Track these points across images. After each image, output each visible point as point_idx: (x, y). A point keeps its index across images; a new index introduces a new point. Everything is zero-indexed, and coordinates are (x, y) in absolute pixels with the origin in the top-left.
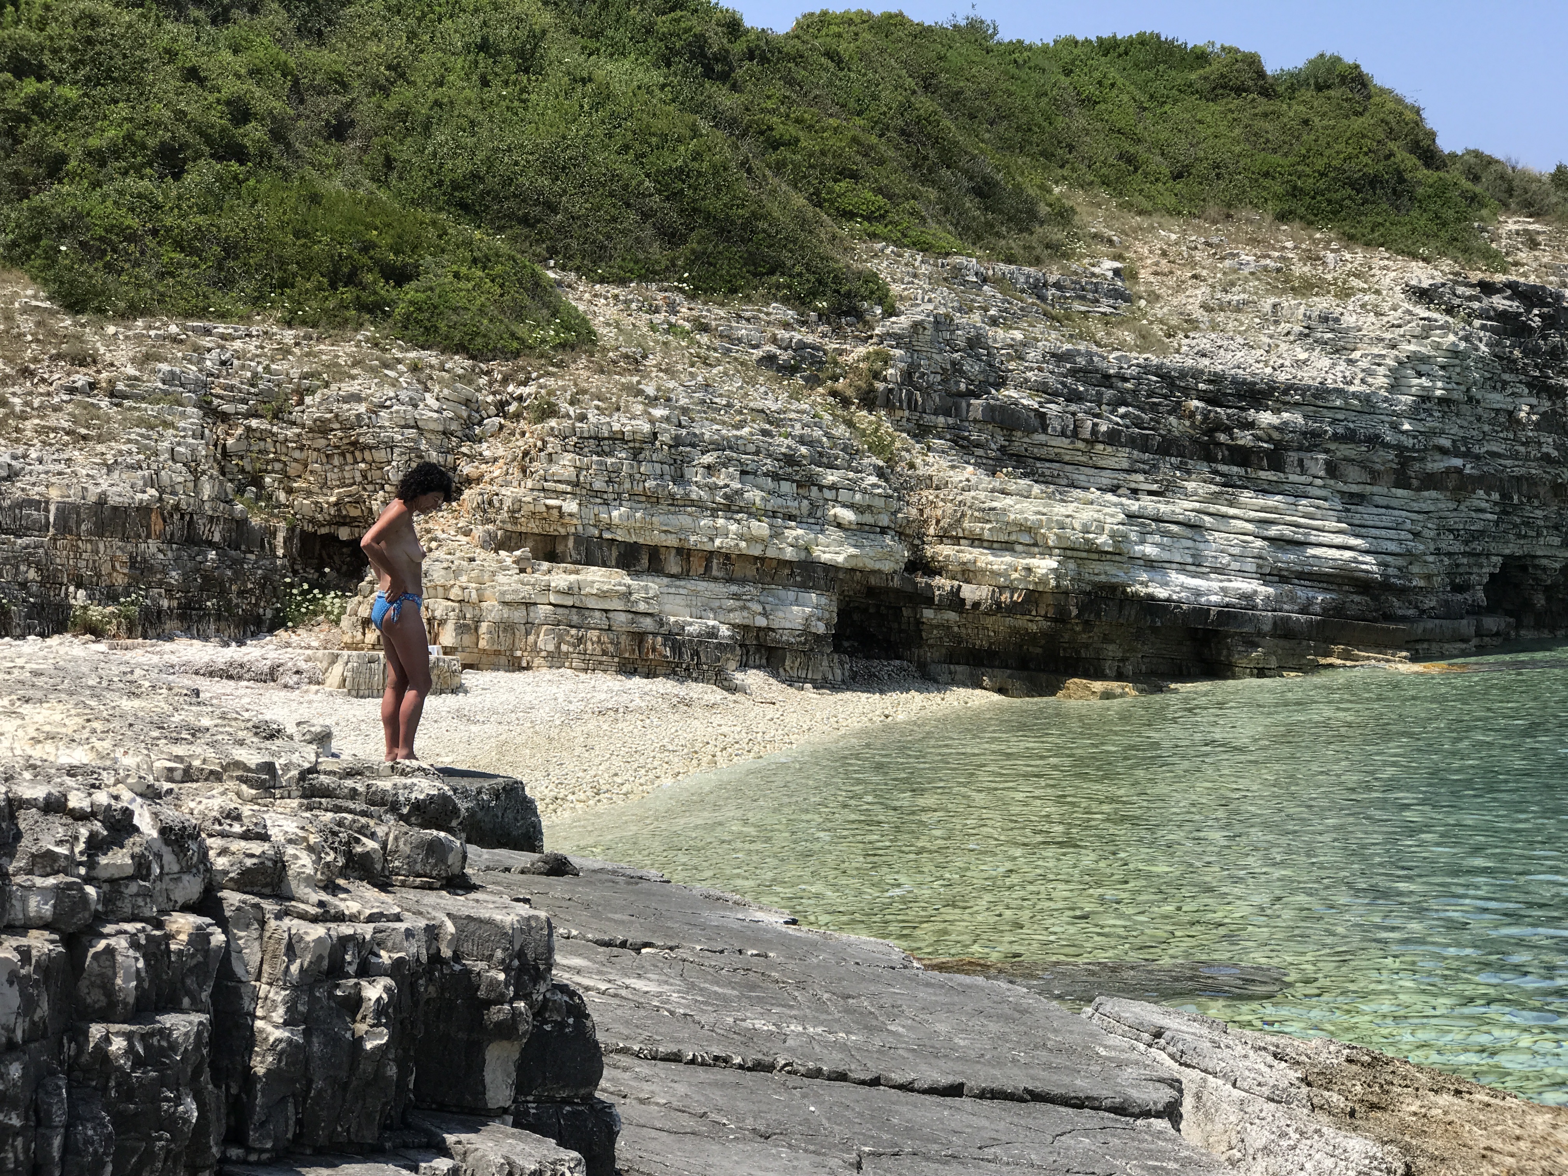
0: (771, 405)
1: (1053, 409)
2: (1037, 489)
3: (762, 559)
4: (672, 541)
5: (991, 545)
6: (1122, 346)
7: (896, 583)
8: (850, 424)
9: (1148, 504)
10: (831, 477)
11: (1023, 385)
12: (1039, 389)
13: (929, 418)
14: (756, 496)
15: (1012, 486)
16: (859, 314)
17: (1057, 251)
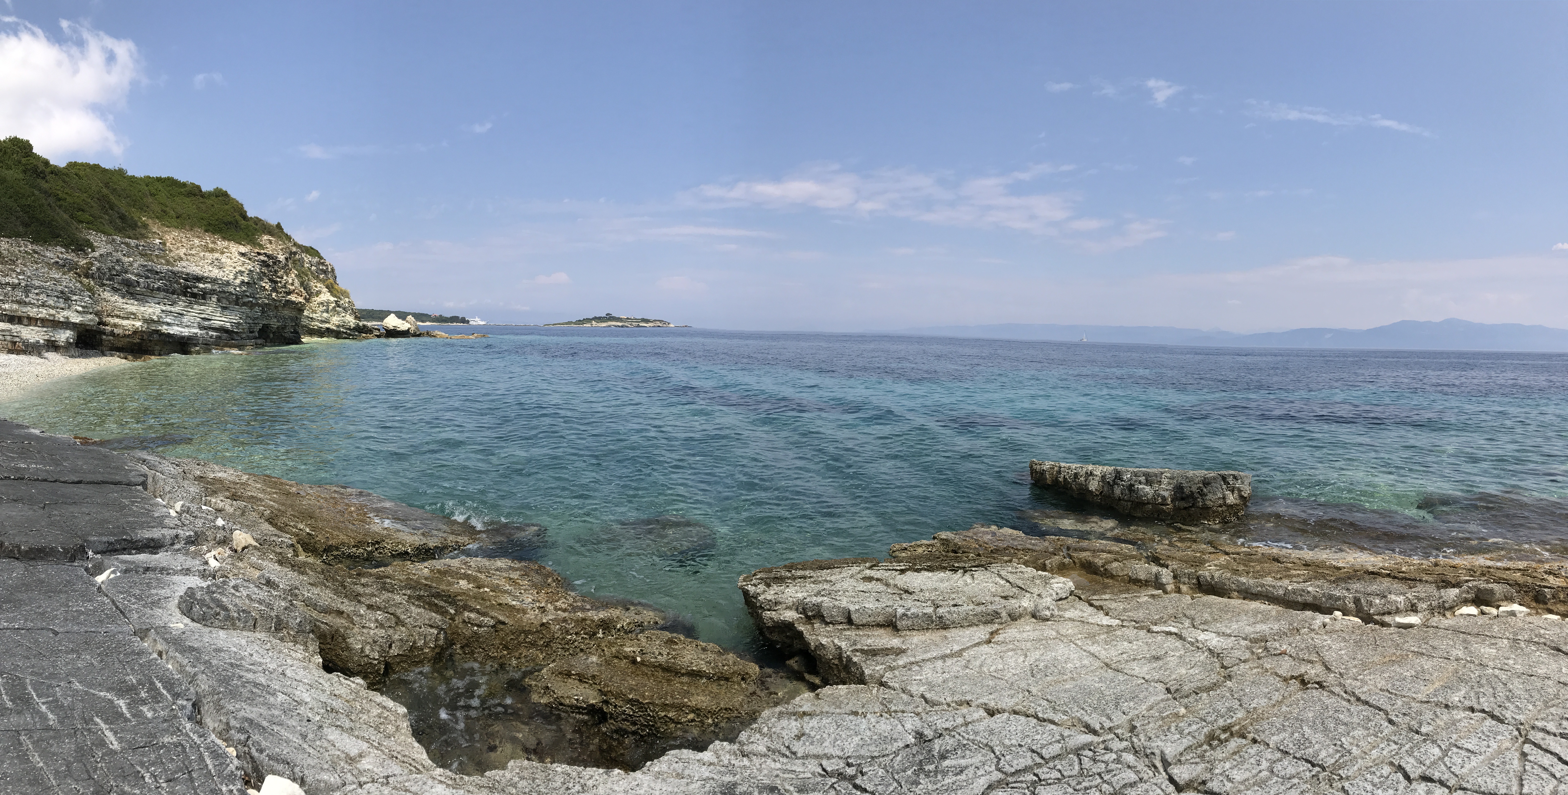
0: (56, 276)
1: (141, 280)
2: (136, 303)
3: (53, 321)
4: (25, 315)
5: (123, 318)
6: (162, 264)
7: (95, 328)
8: (81, 282)
9: (168, 308)
10: (75, 298)
11: (132, 273)
12: (137, 275)
13: (105, 282)
14: (51, 302)
15: (129, 302)
16: (84, 251)
17: (143, 236)
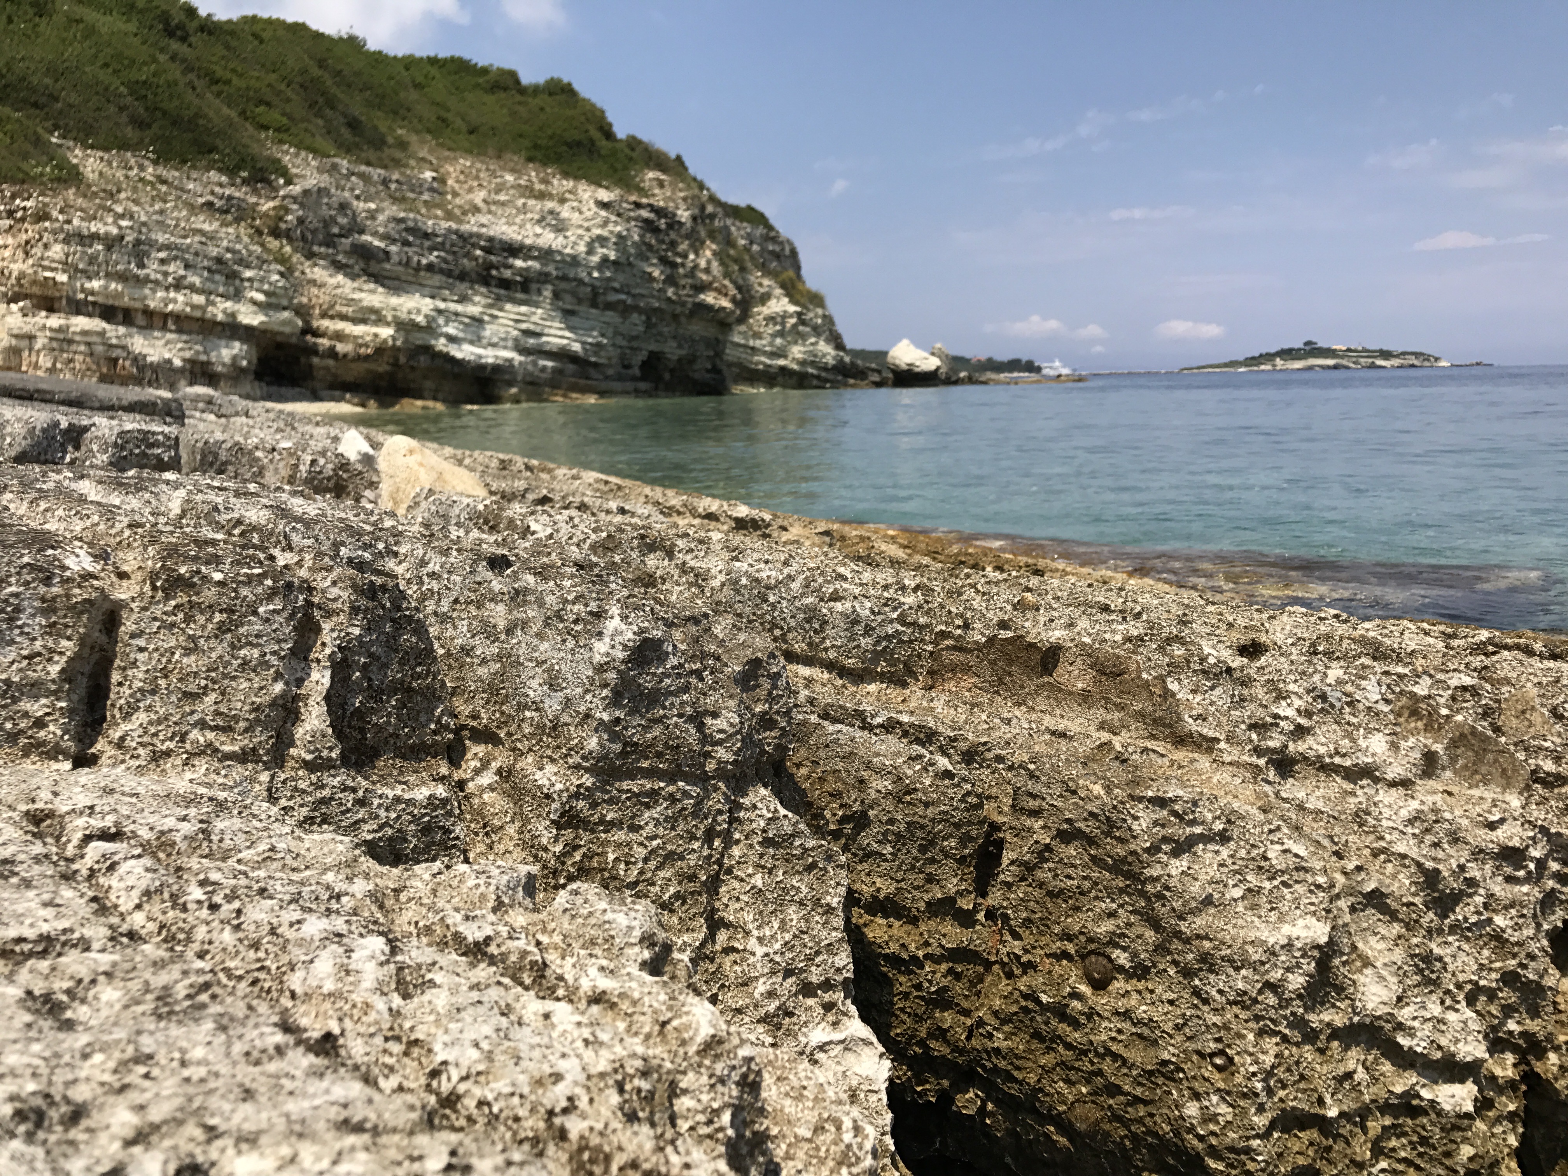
0: (206, 227)
1: (394, 249)
2: (381, 290)
3: (202, 320)
4: (138, 305)
5: (355, 321)
6: (436, 217)
7: (294, 340)
8: (262, 245)
9: (453, 307)
10: (248, 274)
11: (375, 234)
12: (385, 237)
13: (316, 248)
14: (196, 280)
15: (366, 287)
16: (269, 183)
17: (397, 163)
